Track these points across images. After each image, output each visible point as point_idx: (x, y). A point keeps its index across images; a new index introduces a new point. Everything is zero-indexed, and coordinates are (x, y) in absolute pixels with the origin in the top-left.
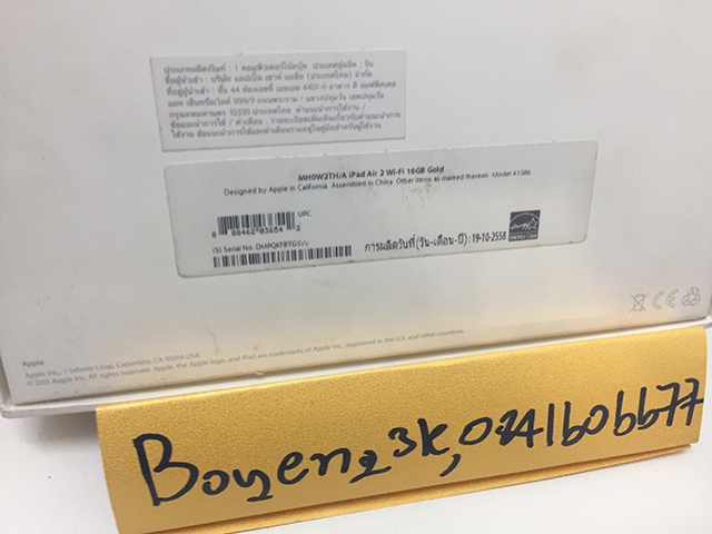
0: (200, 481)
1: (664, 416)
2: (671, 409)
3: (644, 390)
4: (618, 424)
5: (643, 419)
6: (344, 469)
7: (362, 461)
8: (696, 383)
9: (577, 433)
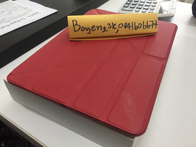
0: (81, 28)
1: (151, 26)
2: (152, 25)
3: (147, 21)
4: (143, 27)
5: (148, 27)
6: (101, 30)
7: (104, 28)
8: (156, 21)
9: (137, 28)
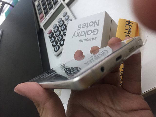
1: (130, 27)
3: (125, 29)
4: (129, 34)
5: (130, 30)
8: (127, 21)
